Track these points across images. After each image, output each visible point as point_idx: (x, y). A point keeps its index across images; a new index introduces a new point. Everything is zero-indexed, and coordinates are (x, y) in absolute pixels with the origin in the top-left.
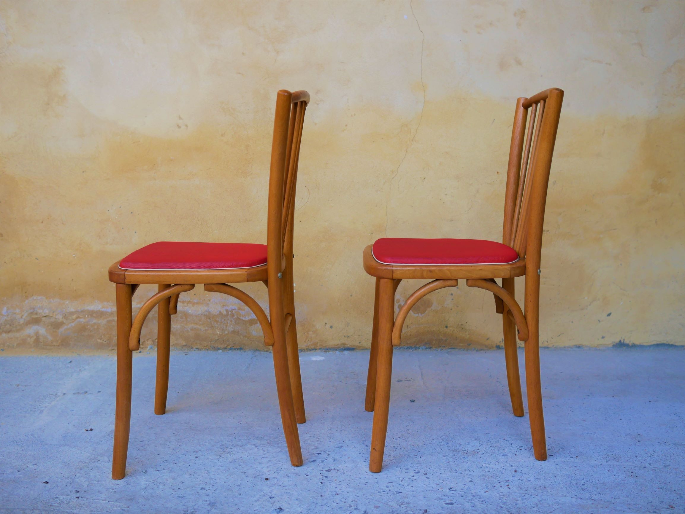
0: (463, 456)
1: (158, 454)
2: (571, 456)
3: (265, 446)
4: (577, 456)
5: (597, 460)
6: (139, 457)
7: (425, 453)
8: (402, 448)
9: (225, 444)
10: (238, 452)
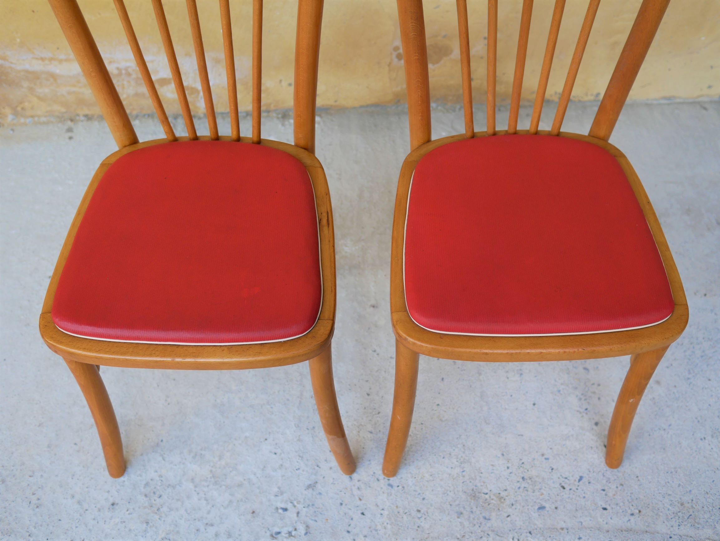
0: (484, 515)
1: (60, 520)
2: (632, 508)
3: (208, 486)
4: (640, 508)
5: (665, 522)
6: (33, 529)
7: (431, 505)
8: (400, 487)
9: (152, 480)
10: (171, 510)
